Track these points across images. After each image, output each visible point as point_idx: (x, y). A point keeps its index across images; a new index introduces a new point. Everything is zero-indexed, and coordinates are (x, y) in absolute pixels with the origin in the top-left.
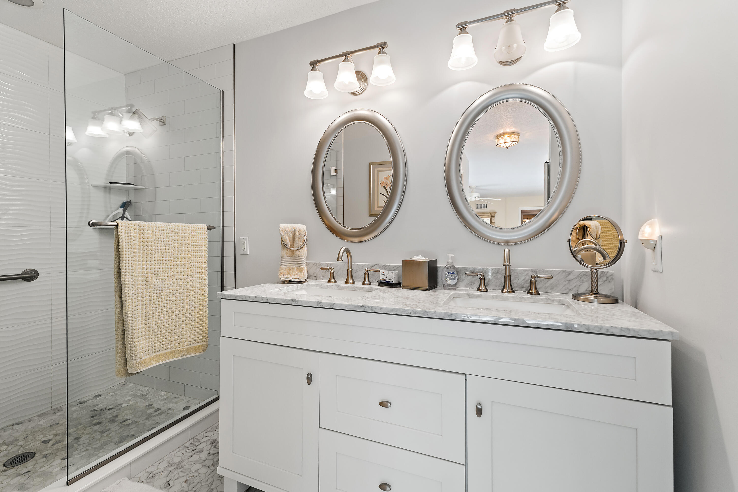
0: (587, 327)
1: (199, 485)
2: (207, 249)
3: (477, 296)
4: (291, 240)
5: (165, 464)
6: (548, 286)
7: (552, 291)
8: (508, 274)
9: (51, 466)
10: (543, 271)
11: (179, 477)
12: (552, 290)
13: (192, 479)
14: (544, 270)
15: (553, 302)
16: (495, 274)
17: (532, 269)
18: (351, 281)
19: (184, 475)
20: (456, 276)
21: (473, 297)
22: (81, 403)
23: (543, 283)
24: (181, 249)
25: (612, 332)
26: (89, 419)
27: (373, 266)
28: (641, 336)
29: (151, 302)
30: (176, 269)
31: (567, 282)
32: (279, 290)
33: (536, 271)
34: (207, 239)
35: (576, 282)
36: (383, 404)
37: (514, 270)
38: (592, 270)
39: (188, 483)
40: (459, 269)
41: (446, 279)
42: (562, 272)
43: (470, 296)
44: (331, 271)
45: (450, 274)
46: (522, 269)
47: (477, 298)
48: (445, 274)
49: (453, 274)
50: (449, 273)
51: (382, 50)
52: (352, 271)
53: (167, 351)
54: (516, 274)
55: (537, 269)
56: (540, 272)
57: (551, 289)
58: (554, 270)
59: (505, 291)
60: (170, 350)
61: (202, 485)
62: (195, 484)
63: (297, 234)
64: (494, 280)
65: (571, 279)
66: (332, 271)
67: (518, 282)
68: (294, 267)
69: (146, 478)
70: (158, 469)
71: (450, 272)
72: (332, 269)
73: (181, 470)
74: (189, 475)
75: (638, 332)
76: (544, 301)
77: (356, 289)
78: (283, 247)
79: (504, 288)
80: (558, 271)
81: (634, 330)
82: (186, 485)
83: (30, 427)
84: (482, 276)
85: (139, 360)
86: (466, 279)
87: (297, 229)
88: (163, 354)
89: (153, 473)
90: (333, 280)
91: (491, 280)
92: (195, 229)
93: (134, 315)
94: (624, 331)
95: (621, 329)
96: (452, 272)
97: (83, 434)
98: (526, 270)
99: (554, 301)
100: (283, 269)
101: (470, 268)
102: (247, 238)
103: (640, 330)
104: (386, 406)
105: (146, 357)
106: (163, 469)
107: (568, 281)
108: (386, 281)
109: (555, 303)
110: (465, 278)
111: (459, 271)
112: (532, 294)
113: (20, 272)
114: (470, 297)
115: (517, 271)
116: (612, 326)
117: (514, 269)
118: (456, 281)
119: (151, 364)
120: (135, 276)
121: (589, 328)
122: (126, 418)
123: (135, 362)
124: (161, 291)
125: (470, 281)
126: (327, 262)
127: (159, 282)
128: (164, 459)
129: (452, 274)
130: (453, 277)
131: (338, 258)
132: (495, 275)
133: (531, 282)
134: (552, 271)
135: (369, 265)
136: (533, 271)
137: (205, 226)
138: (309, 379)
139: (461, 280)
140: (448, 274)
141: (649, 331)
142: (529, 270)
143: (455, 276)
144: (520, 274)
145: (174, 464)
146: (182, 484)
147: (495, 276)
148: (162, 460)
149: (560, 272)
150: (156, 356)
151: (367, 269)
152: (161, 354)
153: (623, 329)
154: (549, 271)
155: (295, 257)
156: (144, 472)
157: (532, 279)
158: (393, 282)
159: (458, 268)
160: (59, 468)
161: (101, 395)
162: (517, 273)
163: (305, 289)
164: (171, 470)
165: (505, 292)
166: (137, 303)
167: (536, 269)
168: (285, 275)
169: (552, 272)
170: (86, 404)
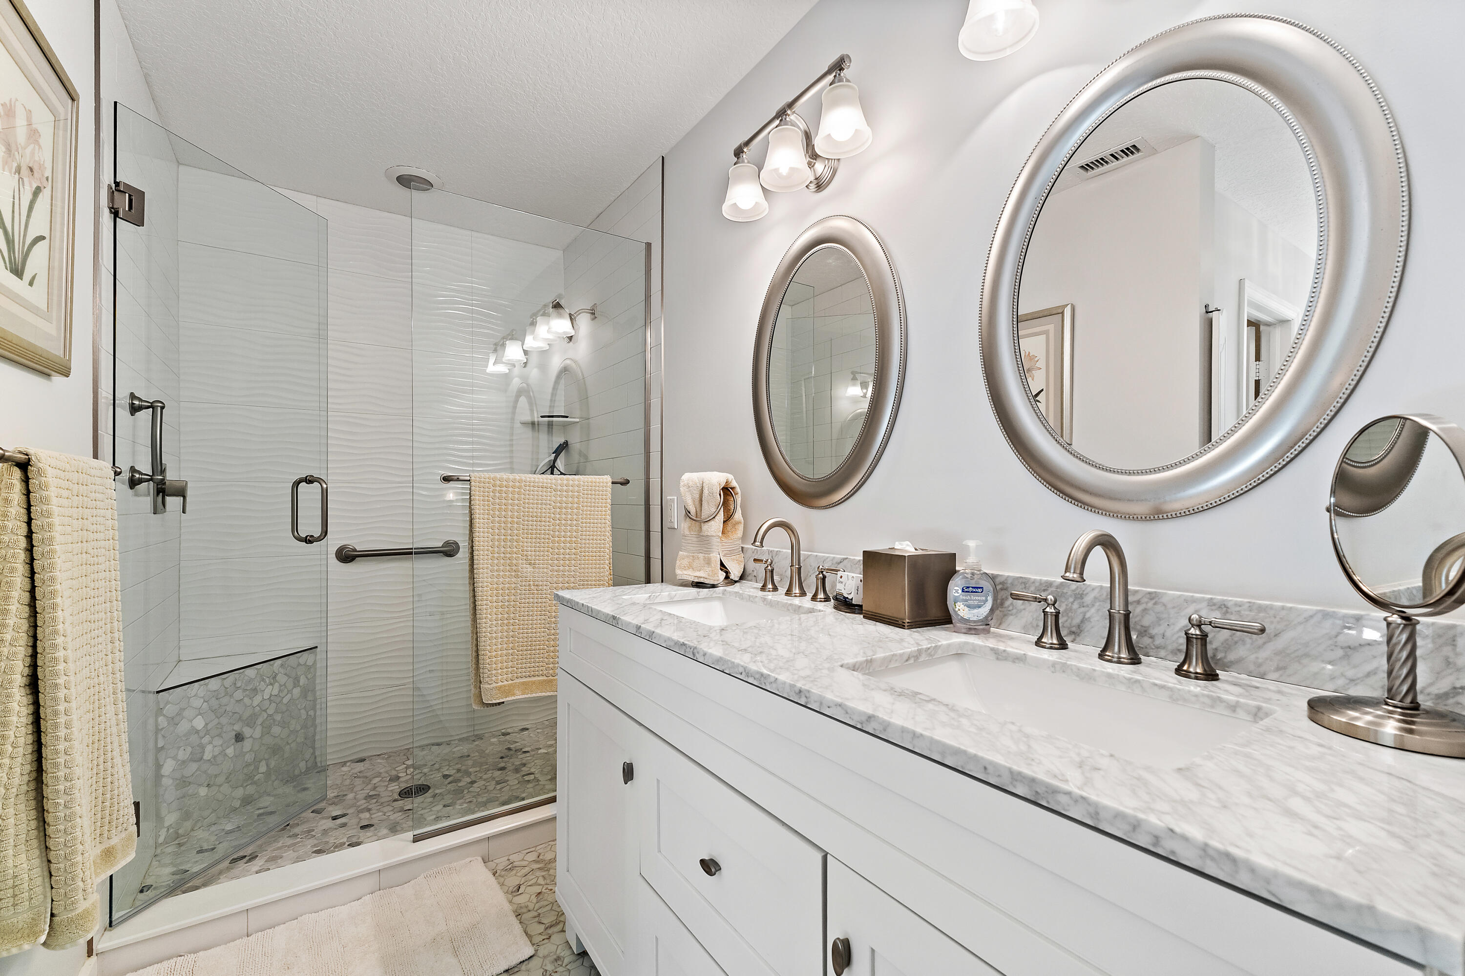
0: (1091, 810)
1: (549, 908)
2: (609, 517)
3: (1015, 659)
4: (697, 503)
5: (532, 857)
6: (1267, 659)
7: (1281, 676)
8: (1119, 606)
9: (431, 811)
10: (1251, 607)
11: (536, 884)
12: (1281, 672)
13: (547, 895)
14: (1254, 603)
15: (1234, 711)
16: (1100, 601)
17: (1211, 599)
18: (797, 591)
19: (543, 883)
20: (987, 600)
21: (1006, 659)
22: (504, 734)
23: (1248, 646)
24: (565, 518)
25: (1173, 852)
26: (497, 760)
27: (841, 562)
28: (1280, 900)
29: (517, 598)
30: (556, 548)
31: (1340, 653)
32: (650, 596)
33: (1224, 605)
34: (609, 501)
35: (1375, 657)
36: (710, 866)
37: (1154, 595)
38: (1389, 619)
39: (539, 898)
40: (1010, 581)
41: (955, 603)
42: (1320, 616)
43: (1000, 657)
44: (767, 566)
45: (967, 592)
46: (1180, 596)
47: (1014, 662)
48: (954, 591)
49: (974, 592)
50: (963, 589)
51: (839, 75)
52: (799, 569)
53: (541, 678)
54: (1159, 608)
55: (1230, 599)
56: (1238, 609)
57: (1278, 669)
58: (1291, 608)
59: (1109, 656)
60: (545, 678)
61: (551, 909)
62: (545, 903)
63: (706, 492)
64: (1098, 621)
65: (1357, 644)
66: (769, 568)
67: (1166, 634)
68: (701, 555)
69: (502, 868)
70: (523, 860)
71: (969, 587)
72: (768, 563)
73: (544, 874)
74: (546, 886)
75: (1268, 881)
76: (1204, 703)
77: (790, 608)
78: (685, 516)
79: (1105, 649)
80: (1306, 610)
81: (1252, 869)
82: (534, 900)
83: (444, 752)
84: (1048, 605)
85: (495, 685)
86: (1024, 609)
87: (707, 482)
88: (534, 682)
89: (515, 863)
90: (770, 586)
91: (1089, 618)
92: (590, 484)
93: (489, 615)
94: (1213, 859)
95: (1204, 850)
96: (973, 587)
97: (481, 778)
98: (1194, 601)
99: (1238, 710)
100: (683, 559)
101: (1035, 579)
102: (674, 499)
103: (1276, 874)
104: (709, 872)
105: (506, 683)
106: (528, 862)
107: (1342, 648)
108: (844, 597)
109: (1241, 714)
110: (1022, 607)
111: (1009, 585)
112: (1187, 675)
113: (440, 544)
114: (997, 659)
115: (1164, 600)
116: (1172, 830)
117: (1156, 592)
118: (985, 610)
119: (514, 695)
120: (493, 557)
121: (1097, 813)
122: (532, 770)
123: (489, 686)
124: (532, 583)
125: (1035, 616)
126: (776, 548)
127: (530, 569)
128: (538, 848)
129: (972, 592)
130: (976, 600)
131: (755, 541)
132: (1100, 605)
133: (1189, 638)
134: (1283, 608)
135: (834, 558)
136: (1214, 605)
137: (608, 479)
138: (628, 773)
139: (1014, 611)
140: (960, 591)
141: (1314, 892)
142: (1203, 599)
143: (984, 598)
144: (1174, 608)
145: (543, 861)
146: (532, 897)
147: (1098, 610)
148: (533, 849)
149: (1311, 617)
150: (523, 683)
151: (821, 567)
152: (531, 682)
153: (1211, 852)
154: (1271, 607)
155: (703, 536)
156: (506, 858)
157: (1190, 629)
158: (852, 599)
159: (1006, 580)
160: (434, 816)
161: (528, 729)
162: (1164, 605)
163: (719, 598)
164: (534, 868)
165: (1109, 658)
166: (495, 598)
167: (1225, 598)
168: (684, 568)
169: (1283, 613)
170: (508, 737)
